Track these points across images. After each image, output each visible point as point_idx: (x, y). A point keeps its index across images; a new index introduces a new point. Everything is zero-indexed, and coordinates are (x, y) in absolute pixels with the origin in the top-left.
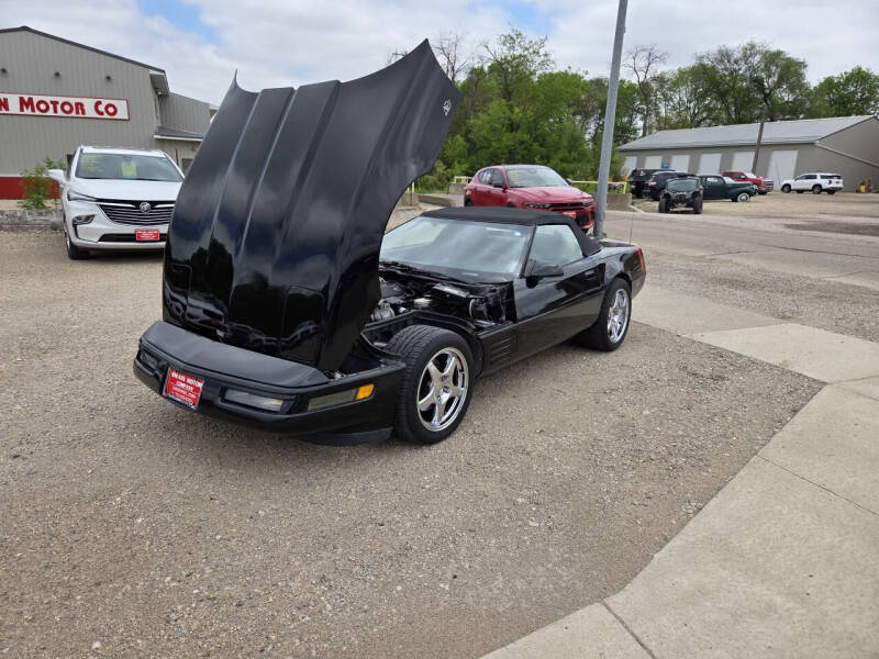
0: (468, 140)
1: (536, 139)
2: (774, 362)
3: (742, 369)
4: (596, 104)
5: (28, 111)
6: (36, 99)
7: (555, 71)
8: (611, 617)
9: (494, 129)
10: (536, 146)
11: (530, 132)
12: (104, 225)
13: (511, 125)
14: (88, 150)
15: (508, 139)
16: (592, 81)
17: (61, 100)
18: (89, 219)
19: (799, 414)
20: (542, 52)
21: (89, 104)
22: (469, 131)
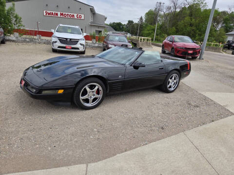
0: (177, 29)
1: (198, 29)
2: (222, 105)
3: (208, 105)
4: (222, 19)
5: (62, 16)
6: (64, 13)
7: (208, 9)
8: (85, 169)
9: (185, 26)
10: (197, 31)
11: (196, 27)
12: (59, 44)
13: (190, 25)
14: (61, 25)
15: (189, 29)
16: (222, 12)
17: (69, 14)
18: (56, 42)
19: (213, 122)
20: (204, 2)
21: (75, 15)
22: (177, 26)
